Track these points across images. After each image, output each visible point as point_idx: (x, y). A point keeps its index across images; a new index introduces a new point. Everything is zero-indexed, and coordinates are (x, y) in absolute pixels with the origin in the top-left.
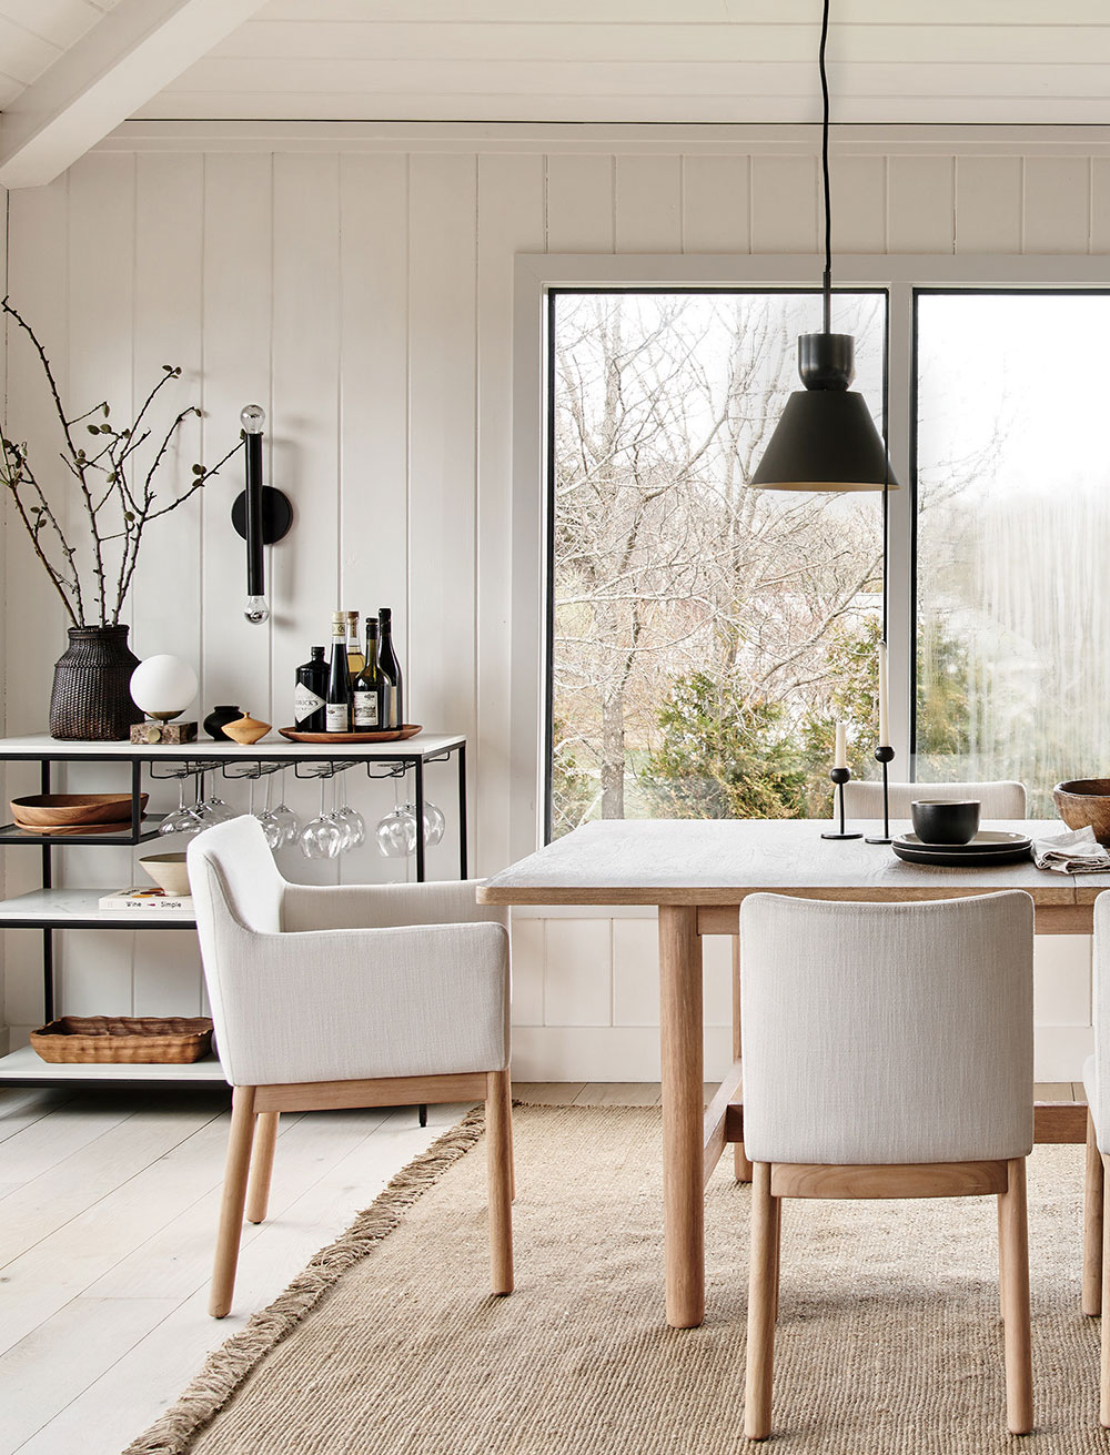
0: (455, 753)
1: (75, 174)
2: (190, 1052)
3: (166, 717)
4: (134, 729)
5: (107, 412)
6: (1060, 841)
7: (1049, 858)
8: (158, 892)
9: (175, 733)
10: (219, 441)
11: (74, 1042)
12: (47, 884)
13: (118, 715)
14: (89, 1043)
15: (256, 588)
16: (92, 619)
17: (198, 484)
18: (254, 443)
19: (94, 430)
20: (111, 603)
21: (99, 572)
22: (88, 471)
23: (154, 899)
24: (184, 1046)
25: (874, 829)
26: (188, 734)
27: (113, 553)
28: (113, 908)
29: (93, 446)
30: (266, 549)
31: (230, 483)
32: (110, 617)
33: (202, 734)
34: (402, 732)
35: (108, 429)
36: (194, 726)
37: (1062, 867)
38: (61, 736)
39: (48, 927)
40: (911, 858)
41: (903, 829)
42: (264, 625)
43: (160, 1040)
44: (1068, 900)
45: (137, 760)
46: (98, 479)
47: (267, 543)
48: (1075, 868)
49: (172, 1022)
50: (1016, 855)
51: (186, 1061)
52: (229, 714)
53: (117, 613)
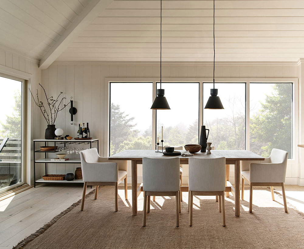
0: (97, 141)
1: (49, 68)
2: (62, 179)
3: (59, 136)
4: (55, 138)
5: (52, 98)
6: (185, 152)
7: (183, 154)
8: (59, 159)
9: (60, 138)
10: (67, 102)
11: (48, 178)
12: (46, 158)
13: (53, 136)
14: (50, 178)
15: (72, 120)
16: (51, 124)
17: (65, 107)
18: (72, 102)
19: (51, 100)
20: (53, 122)
21: (52, 118)
22: (50, 105)
23: (58, 160)
24: (62, 178)
25: (161, 151)
26: (62, 138)
27: (53, 115)
28: (52, 161)
29: (51, 102)
30: (73, 115)
31: (69, 107)
32: (53, 124)
33: (64, 139)
34: (90, 139)
35: (53, 100)
36: (63, 138)
37: (185, 156)
38: (46, 139)
39: (46, 163)
40: (165, 154)
41: (164, 151)
42: (73, 125)
43: (59, 177)
44: (185, 160)
45: (55, 142)
46: (51, 106)
47: (73, 114)
48: (186, 156)
49: (61, 175)
50: (179, 154)
51: (62, 180)
52: (67, 136)
53: (54, 123)
